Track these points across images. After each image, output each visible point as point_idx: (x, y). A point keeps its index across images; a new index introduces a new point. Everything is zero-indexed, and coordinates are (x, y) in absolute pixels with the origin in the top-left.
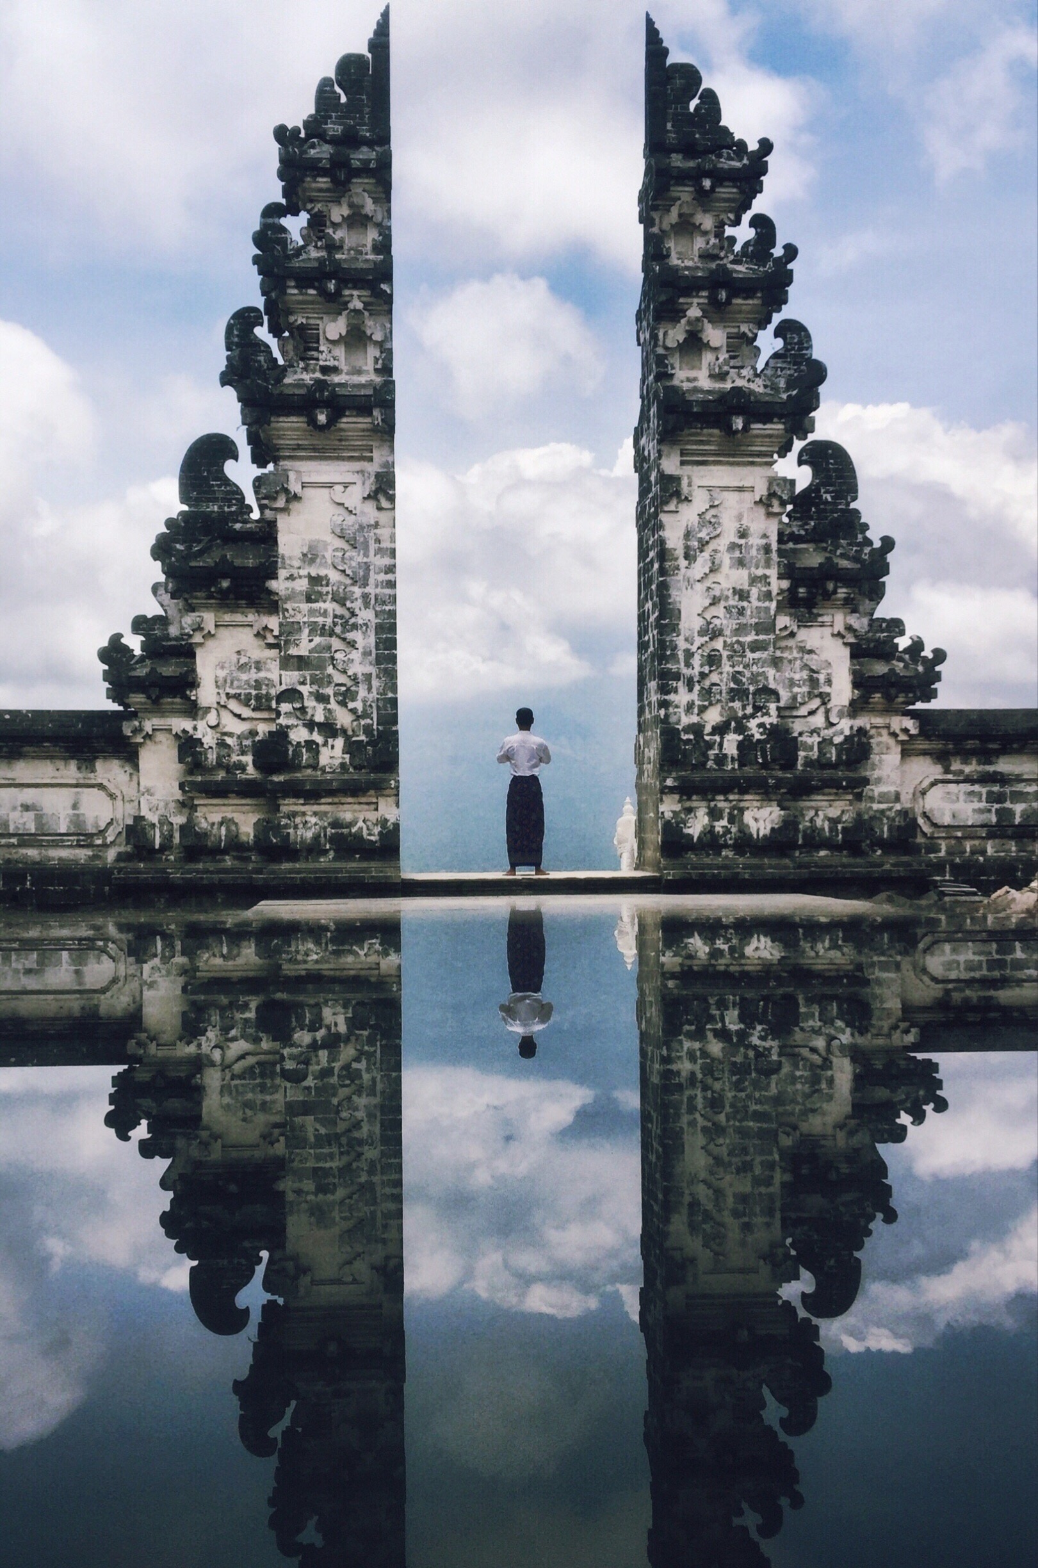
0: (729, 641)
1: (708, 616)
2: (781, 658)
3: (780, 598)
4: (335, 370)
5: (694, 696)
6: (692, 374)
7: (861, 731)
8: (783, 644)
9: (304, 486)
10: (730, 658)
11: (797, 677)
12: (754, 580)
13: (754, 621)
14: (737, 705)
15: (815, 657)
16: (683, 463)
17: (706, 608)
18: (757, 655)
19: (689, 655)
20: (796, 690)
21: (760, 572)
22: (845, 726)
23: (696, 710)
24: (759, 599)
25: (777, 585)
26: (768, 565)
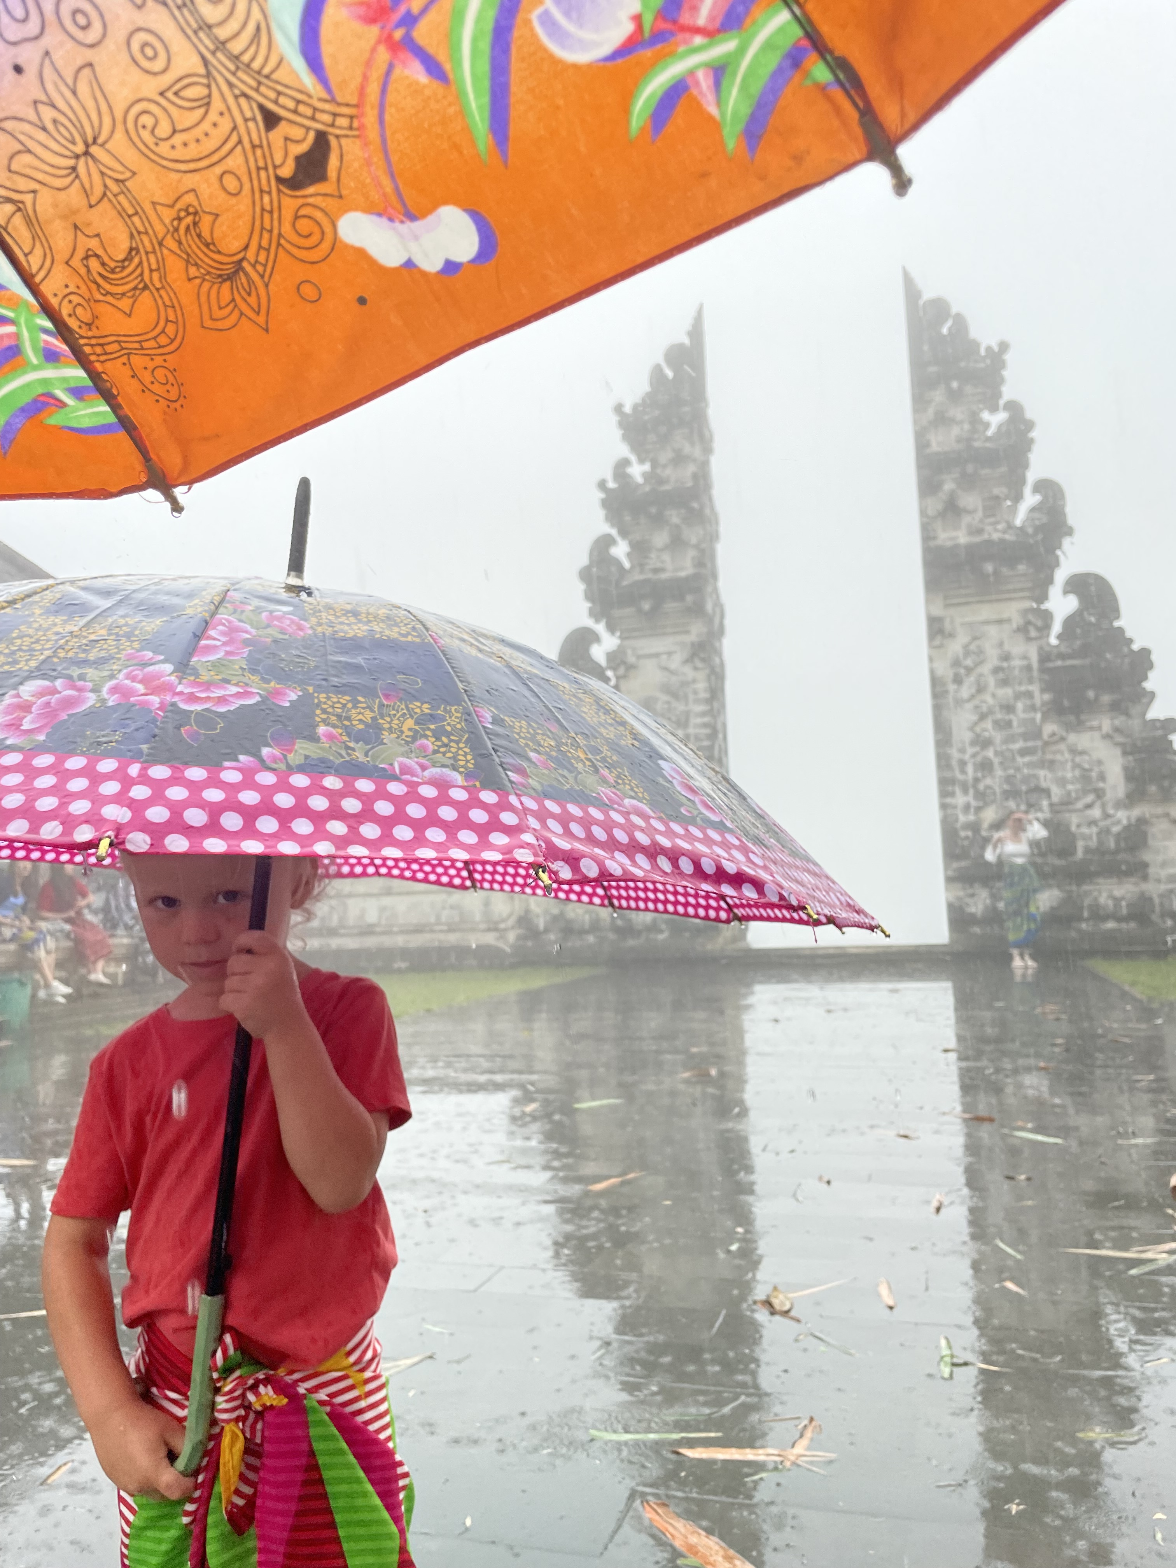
0: (999, 749)
1: (978, 729)
2: (1052, 762)
3: (1045, 709)
4: (662, 570)
5: (970, 798)
6: (953, 534)
7: (1142, 821)
8: (1054, 748)
9: (639, 657)
10: (1001, 763)
11: (1069, 775)
12: (1018, 696)
13: (1021, 730)
14: (1012, 804)
15: (1086, 757)
16: (947, 606)
17: (976, 724)
18: (1027, 759)
19: (963, 764)
20: (1070, 787)
21: (1023, 688)
22: (1123, 816)
23: (972, 810)
24: (1024, 711)
25: (1040, 697)
26: (1031, 681)
